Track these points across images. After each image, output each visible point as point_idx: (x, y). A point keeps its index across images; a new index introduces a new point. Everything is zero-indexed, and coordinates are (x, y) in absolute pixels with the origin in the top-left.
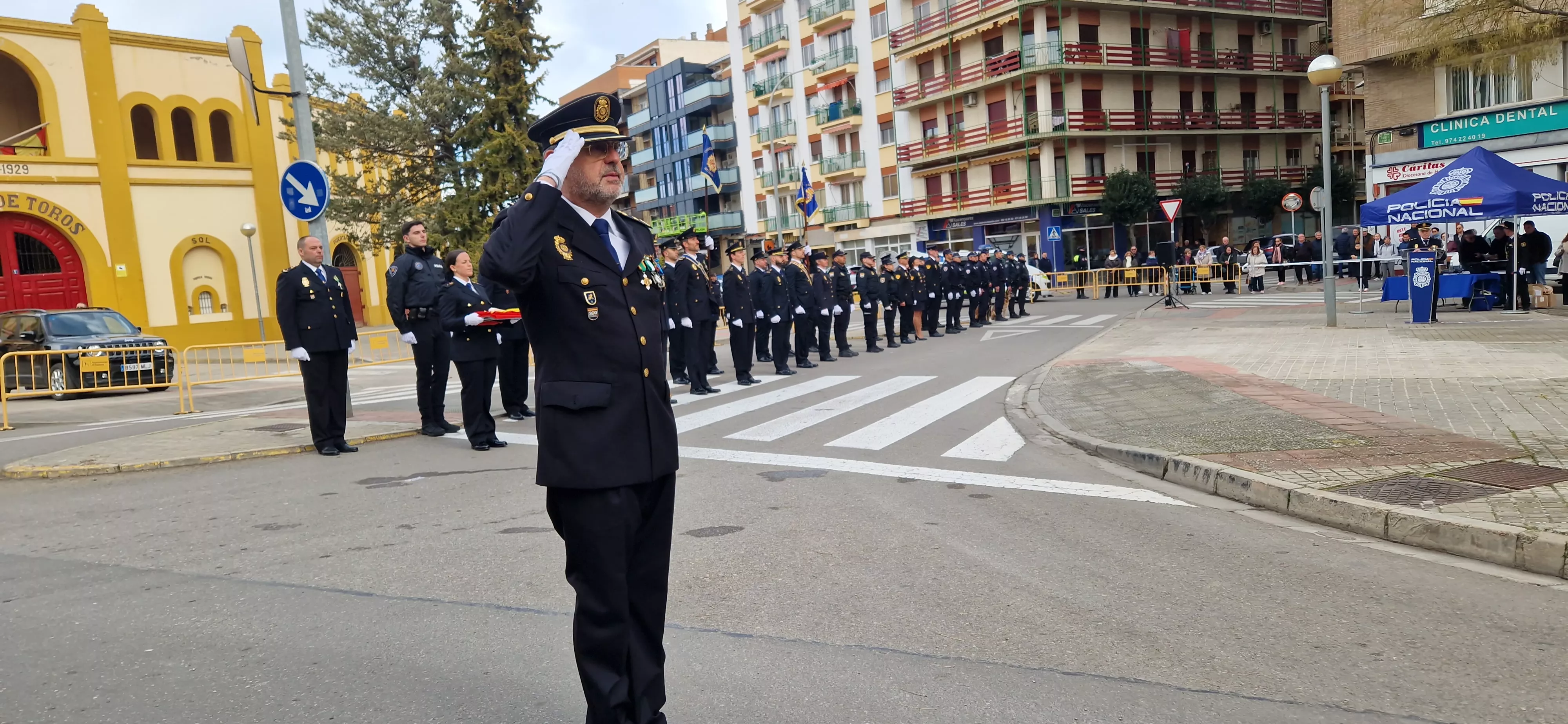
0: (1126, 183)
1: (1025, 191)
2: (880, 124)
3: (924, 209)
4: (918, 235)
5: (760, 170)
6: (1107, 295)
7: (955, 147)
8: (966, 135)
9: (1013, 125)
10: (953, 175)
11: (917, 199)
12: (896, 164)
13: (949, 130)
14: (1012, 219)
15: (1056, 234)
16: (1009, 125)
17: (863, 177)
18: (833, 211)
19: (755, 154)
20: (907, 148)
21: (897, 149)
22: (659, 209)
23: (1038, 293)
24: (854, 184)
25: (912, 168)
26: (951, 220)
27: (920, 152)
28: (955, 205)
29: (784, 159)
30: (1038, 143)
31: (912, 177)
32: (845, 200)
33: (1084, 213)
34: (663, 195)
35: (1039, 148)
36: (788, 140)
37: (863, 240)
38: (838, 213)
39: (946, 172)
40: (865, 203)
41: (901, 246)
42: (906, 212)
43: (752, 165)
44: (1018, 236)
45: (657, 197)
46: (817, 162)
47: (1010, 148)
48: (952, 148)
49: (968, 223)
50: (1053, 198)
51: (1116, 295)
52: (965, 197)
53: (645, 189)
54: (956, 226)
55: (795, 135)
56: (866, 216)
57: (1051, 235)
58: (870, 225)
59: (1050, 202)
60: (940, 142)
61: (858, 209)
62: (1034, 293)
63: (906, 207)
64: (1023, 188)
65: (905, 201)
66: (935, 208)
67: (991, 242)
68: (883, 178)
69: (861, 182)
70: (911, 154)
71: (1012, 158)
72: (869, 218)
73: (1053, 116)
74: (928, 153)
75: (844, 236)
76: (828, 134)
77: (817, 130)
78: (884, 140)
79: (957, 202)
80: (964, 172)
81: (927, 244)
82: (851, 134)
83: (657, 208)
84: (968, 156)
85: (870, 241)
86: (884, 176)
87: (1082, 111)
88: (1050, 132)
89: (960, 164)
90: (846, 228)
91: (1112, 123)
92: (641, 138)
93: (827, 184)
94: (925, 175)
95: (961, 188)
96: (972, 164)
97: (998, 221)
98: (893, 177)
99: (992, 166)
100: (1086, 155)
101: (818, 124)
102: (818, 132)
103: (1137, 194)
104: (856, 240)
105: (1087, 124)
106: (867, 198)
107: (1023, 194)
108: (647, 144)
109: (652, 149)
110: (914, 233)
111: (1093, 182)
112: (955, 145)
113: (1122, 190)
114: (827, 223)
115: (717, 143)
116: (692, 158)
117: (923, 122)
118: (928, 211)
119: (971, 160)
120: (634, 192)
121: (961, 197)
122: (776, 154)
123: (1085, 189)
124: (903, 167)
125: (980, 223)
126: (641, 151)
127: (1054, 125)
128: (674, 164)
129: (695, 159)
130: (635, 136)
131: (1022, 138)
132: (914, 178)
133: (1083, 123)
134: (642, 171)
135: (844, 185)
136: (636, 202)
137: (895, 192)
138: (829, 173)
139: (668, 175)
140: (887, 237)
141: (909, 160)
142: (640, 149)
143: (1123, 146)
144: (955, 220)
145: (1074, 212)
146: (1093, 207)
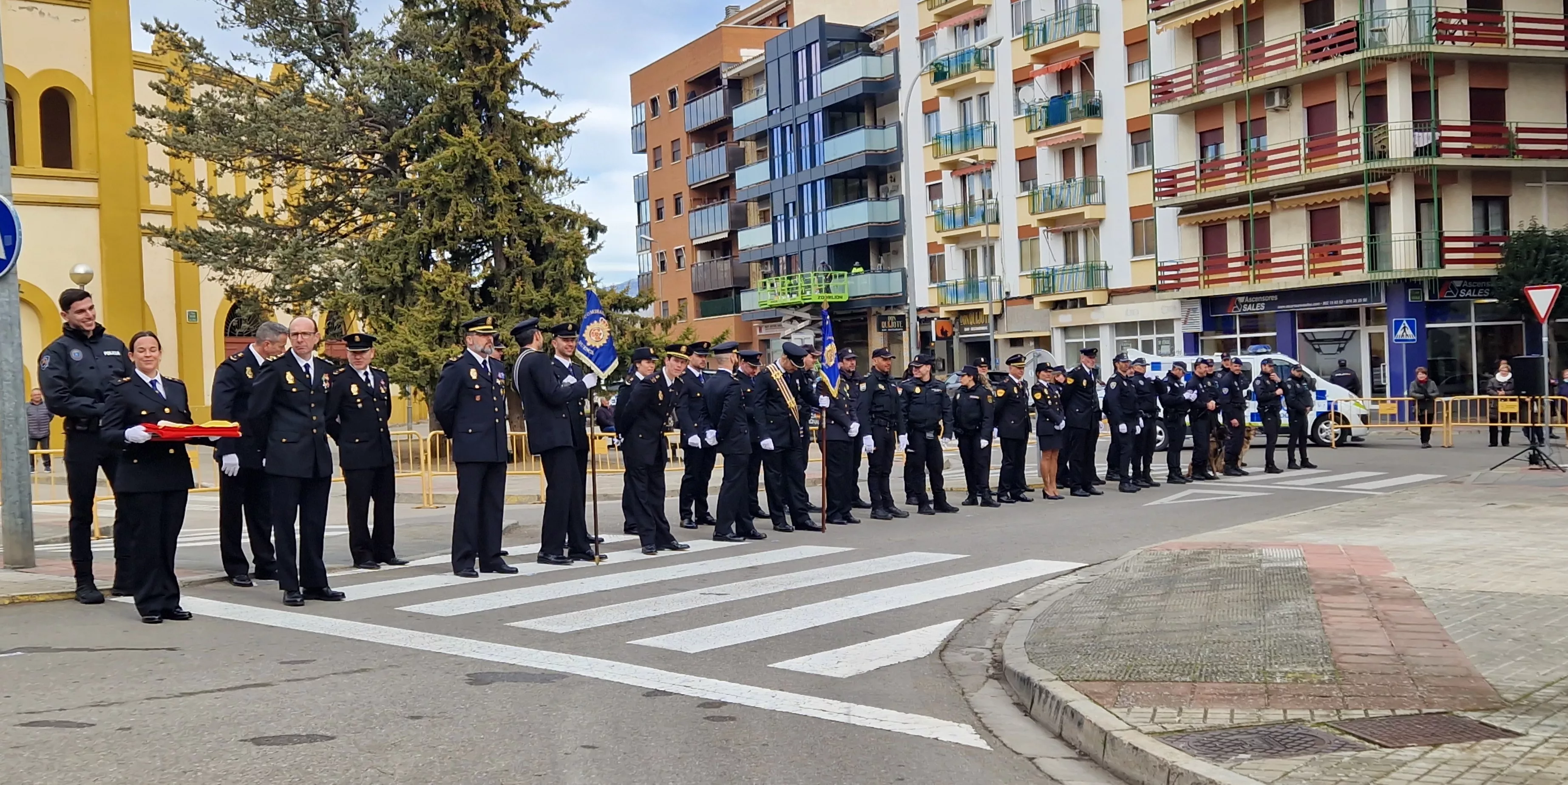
0: (1538, 249)
1: (1360, 256)
2: (1132, 134)
3: (1196, 279)
4: (1185, 323)
5: (937, 202)
6: (1493, 443)
7: (1248, 177)
8: (1270, 158)
9: (1347, 143)
10: (1245, 223)
11: (1186, 262)
12: (1151, 201)
13: (1243, 147)
14: (1341, 302)
15: (1409, 331)
16: (1340, 144)
17: (1101, 220)
18: (1050, 275)
19: (929, 176)
20: (1172, 175)
21: (1154, 176)
22: (775, 260)
23: (1346, 432)
24: (1086, 231)
25: (1180, 209)
26: (1241, 300)
27: (1193, 183)
28: (1245, 274)
29: (976, 186)
30: (1387, 175)
31: (1179, 224)
32: (1070, 257)
33: (1468, 297)
34: (781, 238)
35: (1389, 184)
36: (983, 155)
37: (1096, 327)
38: (1058, 279)
39: (1234, 218)
40: (1102, 264)
41: (1158, 339)
42: (1167, 282)
43: (925, 193)
44: (1354, 331)
45: (770, 240)
46: (1026, 193)
47: (1342, 181)
48: (1244, 178)
49: (1269, 305)
50: (1410, 270)
51: (1505, 442)
52: (1265, 262)
53: (755, 227)
54: (1248, 309)
55: (995, 147)
56: (1103, 286)
57: (1400, 332)
58: (1109, 302)
59: (1403, 276)
60: (1227, 166)
61: (1090, 274)
62: (1338, 431)
63: (1167, 273)
64: (1358, 251)
65: (1166, 264)
66: (1212, 277)
67: (1306, 339)
68: (1133, 223)
69: (1096, 230)
70: (1179, 185)
71: (1343, 199)
72: (1107, 289)
73: (1415, 131)
74: (1204, 186)
75: (1066, 318)
76: (1046, 148)
77: (1029, 141)
78: (1137, 160)
79: (1249, 270)
80: (1263, 220)
81: (1201, 338)
82: (1084, 149)
83: (771, 259)
84: (1271, 193)
85: (1107, 329)
86: (1134, 220)
87: (1468, 124)
88: (1410, 158)
89: (1256, 206)
90: (1069, 304)
91: (1522, 146)
92: (754, 143)
93: (1041, 229)
94: (1201, 222)
95: (1256, 247)
96: (1278, 207)
97: (1318, 304)
98: (1150, 223)
99: (1311, 212)
100: (1474, 199)
101: (1031, 131)
102: (1031, 143)
103: (1556, 269)
104: (1086, 326)
105: (1477, 146)
106: (1106, 256)
107: (1358, 261)
108: (761, 153)
109: (768, 162)
110: (1179, 319)
111: (1487, 244)
112: (1248, 174)
113: (1531, 260)
114: (1039, 295)
115: (870, 155)
116: (829, 179)
117: (1201, 134)
118: (1202, 283)
119: (1276, 200)
120: (737, 232)
121: (1256, 262)
122: (963, 178)
123: (1471, 256)
124: (1164, 207)
125: (1288, 306)
126: (752, 164)
127: (1415, 146)
128: (801, 187)
129: (834, 180)
130: (743, 140)
131: (1359, 166)
132: (1182, 225)
133: (1469, 144)
134: (750, 197)
135: (1069, 233)
136: (740, 248)
137: (1152, 249)
138: (1046, 211)
139: (791, 206)
140: (1135, 323)
141: (1174, 195)
142: (750, 162)
143: (1544, 185)
144: (1247, 300)
145: (1448, 294)
146: (1485, 288)
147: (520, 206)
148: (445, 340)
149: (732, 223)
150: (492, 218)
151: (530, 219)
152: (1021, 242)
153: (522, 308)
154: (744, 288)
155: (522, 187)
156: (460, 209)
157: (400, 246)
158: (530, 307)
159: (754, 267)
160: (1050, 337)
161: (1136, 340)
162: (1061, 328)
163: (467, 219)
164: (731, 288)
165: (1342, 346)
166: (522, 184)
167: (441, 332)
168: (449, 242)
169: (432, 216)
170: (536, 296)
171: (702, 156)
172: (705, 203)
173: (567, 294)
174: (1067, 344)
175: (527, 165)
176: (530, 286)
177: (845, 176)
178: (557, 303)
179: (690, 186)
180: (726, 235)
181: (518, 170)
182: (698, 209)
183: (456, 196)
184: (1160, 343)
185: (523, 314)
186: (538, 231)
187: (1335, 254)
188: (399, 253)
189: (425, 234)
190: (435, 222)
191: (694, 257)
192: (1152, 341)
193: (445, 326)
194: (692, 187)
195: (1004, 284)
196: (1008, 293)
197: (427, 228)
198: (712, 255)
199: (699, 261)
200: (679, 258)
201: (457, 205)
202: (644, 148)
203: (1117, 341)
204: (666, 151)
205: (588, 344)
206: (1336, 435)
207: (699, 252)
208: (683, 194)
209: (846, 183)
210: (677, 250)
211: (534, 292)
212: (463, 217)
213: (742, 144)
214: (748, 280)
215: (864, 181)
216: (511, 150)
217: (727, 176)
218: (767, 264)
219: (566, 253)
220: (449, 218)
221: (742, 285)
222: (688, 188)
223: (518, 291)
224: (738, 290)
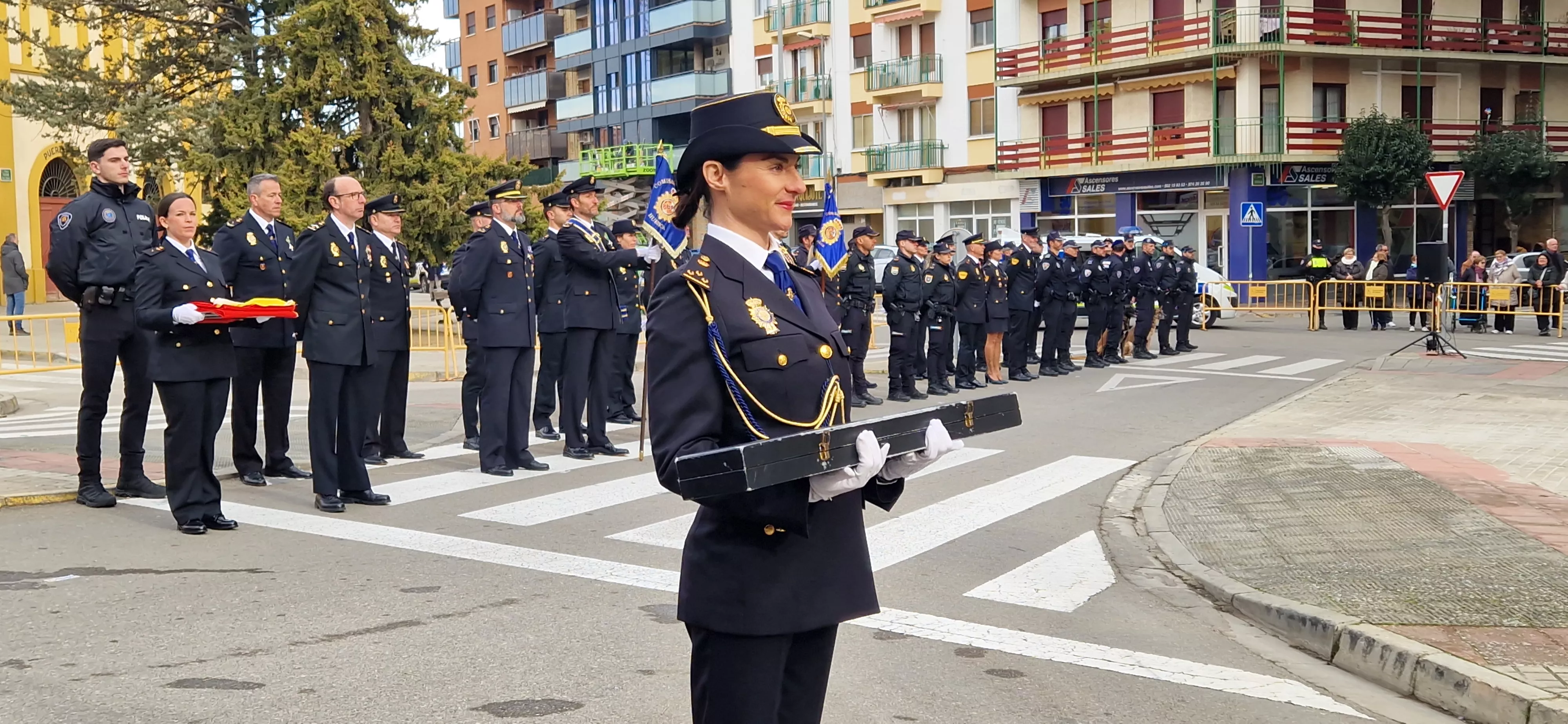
0: (1379, 138)
1: (1206, 139)
2: (971, 12)
3: (1036, 159)
4: (1023, 202)
5: (767, 77)
7: (1094, 59)
8: (1115, 40)
9: (1193, 27)
10: (1087, 105)
11: (1025, 142)
12: (993, 81)
13: (1086, 29)
14: (1183, 185)
15: (1256, 215)
16: (1187, 28)
17: (938, 99)
18: (884, 153)
19: (759, 50)
20: (1013, 54)
21: (997, 55)
22: (595, 131)
23: (1216, 314)
24: (921, 109)
25: (1020, 89)
26: (1081, 181)
27: (1035, 63)
28: (1087, 155)
29: (807, 59)
30: (1233, 60)
31: (1019, 104)
32: (905, 135)
33: (1307, 182)
34: (603, 109)
35: (1235, 68)
36: (817, 30)
37: (930, 205)
38: (891, 157)
39: (1076, 99)
40: (938, 142)
41: (993, 218)
42: (1006, 162)
43: (753, 67)
44: (1192, 214)
45: (591, 111)
46: (862, 69)
47: (1187, 65)
48: (1089, 60)
49: (1109, 187)
50: (1255, 155)
52: (1106, 143)
53: (574, 97)
54: (1088, 190)
55: (829, 22)
56: (939, 164)
57: (1247, 216)
58: (944, 181)
59: (1248, 160)
60: (1070, 48)
61: (926, 152)
62: (1207, 313)
63: (1006, 153)
64: (1204, 134)
65: (1005, 144)
66: (1053, 158)
67: (1145, 220)
68: (971, 102)
69: (932, 108)
70: (1020, 66)
71: (1188, 83)
72: (943, 168)
73: (1263, 16)
74: (1048, 66)
75: (900, 195)
76: (883, 24)
77: (866, 16)
78: (976, 40)
79: (1091, 151)
80: (1106, 102)
81: (1038, 218)
82: (921, 26)
83: (591, 130)
84: (1114, 75)
85: (942, 207)
86: (972, 99)
87: (1311, 11)
88: (1254, 44)
89: (1101, 88)
90: (903, 182)
91: (1363, 35)
92: (573, 11)
93: (876, 107)
94: (1042, 102)
95: (1099, 129)
96: (1121, 89)
97: (1160, 186)
98: (987, 103)
99: (1154, 94)
100: (1316, 85)
101: (868, 7)
102: (868, 19)
103: (1396, 156)
104: (919, 204)
105: (1319, 33)
106: (941, 135)
107: (1204, 145)
108: (581, 23)
109: (590, 31)
110: (1017, 199)
111: (1325, 131)
112: (1093, 56)
113: (1373, 148)
114: (873, 172)
115: (698, 27)
116: (655, 51)
117: (1043, 14)
118: (1043, 163)
119: (1119, 82)
120: (554, 102)
121: (1098, 144)
122: (795, 53)
123: (1310, 141)
124: (1005, 86)
125: (1128, 188)
126: (572, 33)
127: (1262, 32)
128: (624, 57)
129: (659, 52)
130: (562, 8)
131: (1207, 50)
132: (1022, 106)
133: (1312, 31)
134: (570, 67)
135: (904, 111)
136: (558, 118)
137: (990, 127)
138: (881, 89)
139: (613, 76)
140: (971, 202)
141: (1015, 75)
142: (569, 31)
143: (1379, 73)
144: (1087, 181)
145: (1289, 179)
146: (1322, 174)
147: (388, 66)
148: (312, 206)
149: (550, 92)
150: (361, 78)
151: (398, 80)
152: (854, 118)
153: (392, 174)
154: (562, 159)
155: (391, 46)
156: (327, 68)
157: (259, 105)
158: (401, 173)
159: (572, 138)
160: (881, 215)
161: (971, 220)
162: (894, 206)
163: (335, 78)
164: (548, 159)
165: (1180, 228)
166: (390, 43)
167: (308, 198)
168: (315, 102)
169: (296, 74)
170: (407, 161)
171: (519, 23)
172: (520, 71)
173: (440, 159)
174: (900, 221)
175: (396, 24)
176: (400, 150)
177: (670, 48)
178: (430, 170)
179: (505, 54)
180: (543, 104)
181: (387, 28)
182: (514, 78)
183: (322, 54)
184: (995, 222)
185: (393, 180)
186: (407, 94)
187: (1178, 138)
188: (258, 113)
189: (288, 93)
190: (301, 81)
191: (509, 126)
192: (987, 220)
193: (312, 191)
194: (508, 55)
195: (835, 160)
196: (839, 170)
197: (291, 87)
198: (528, 124)
199: (514, 130)
200: (492, 127)
201: (324, 63)
202: (456, 13)
203: (951, 220)
204: (480, 18)
205: (660, 218)
206: (1206, 317)
207: (514, 121)
208: (498, 62)
209: (671, 55)
210: (491, 119)
211: (405, 158)
212: (330, 76)
213: (561, 13)
214: (565, 150)
215: (689, 53)
216: (379, 7)
217: (546, 44)
218: (586, 134)
219: (439, 117)
220: (316, 77)
221: (559, 156)
222: (503, 56)
223: (390, 156)
224: (556, 161)
